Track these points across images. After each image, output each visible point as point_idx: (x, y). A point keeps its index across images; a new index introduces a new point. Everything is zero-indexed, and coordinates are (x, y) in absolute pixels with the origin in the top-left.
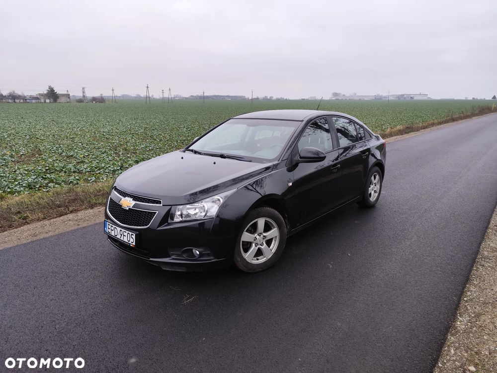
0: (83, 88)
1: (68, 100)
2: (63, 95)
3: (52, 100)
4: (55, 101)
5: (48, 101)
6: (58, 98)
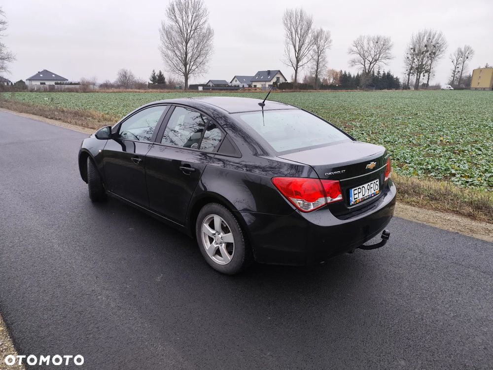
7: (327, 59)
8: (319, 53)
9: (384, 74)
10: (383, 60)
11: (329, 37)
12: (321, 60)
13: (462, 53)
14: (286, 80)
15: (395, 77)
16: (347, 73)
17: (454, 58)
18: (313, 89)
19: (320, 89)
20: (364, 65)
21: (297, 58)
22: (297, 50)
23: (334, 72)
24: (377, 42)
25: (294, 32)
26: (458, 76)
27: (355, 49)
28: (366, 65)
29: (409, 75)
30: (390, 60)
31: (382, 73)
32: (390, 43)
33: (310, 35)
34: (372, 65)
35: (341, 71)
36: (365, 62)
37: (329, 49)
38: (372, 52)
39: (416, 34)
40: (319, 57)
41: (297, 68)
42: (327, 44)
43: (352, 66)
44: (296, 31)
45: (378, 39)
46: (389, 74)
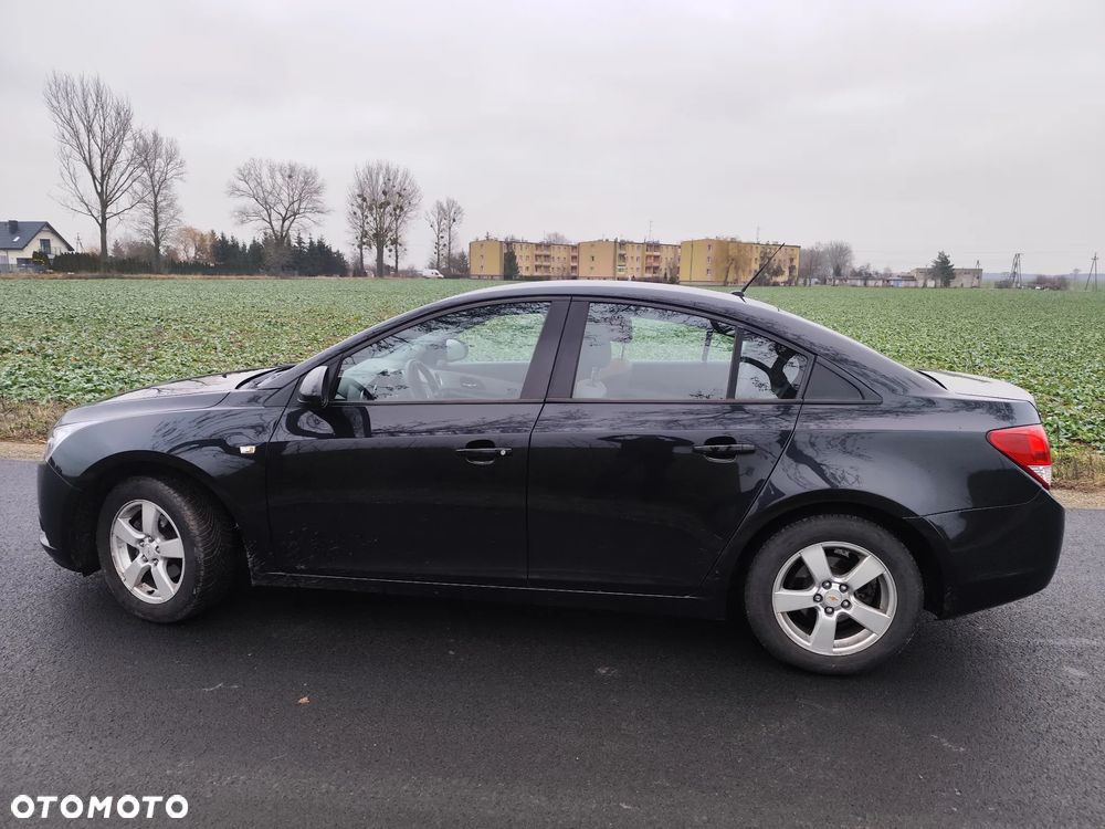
0: (1018, 256)
1: (976, 282)
2: (967, 272)
3: (939, 281)
4: (946, 284)
5: (931, 283)
6: (954, 278)
7: (178, 203)
8: (157, 187)
9: (311, 243)
10: (307, 215)
11: (176, 152)
12: (164, 203)
13: (443, 210)
14: (70, 248)
15: (334, 250)
16: (228, 238)
17: (434, 219)
18: (151, 272)
19: (170, 273)
20: (270, 223)
21: (100, 195)
22: (98, 175)
23: (196, 234)
24: (290, 177)
25: (82, 131)
26: (444, 252)
27: (242, 185)
28: (274, 223)
29: (360, 247)
30: (323, 215)
31: (307, 241)
32: (319, 181)
33: (129, 144)
34: (287, 223)
35: (213, 234)
36: (270, 216)
37: (181, 179)
38: (284, 196)
39: (362, 168)
40: (156, 196)
41: (104, 219)
42: (173, 169)
43: (243, 222)
44: (89, 130)
45: (292, 169)
46: (321, 245)
